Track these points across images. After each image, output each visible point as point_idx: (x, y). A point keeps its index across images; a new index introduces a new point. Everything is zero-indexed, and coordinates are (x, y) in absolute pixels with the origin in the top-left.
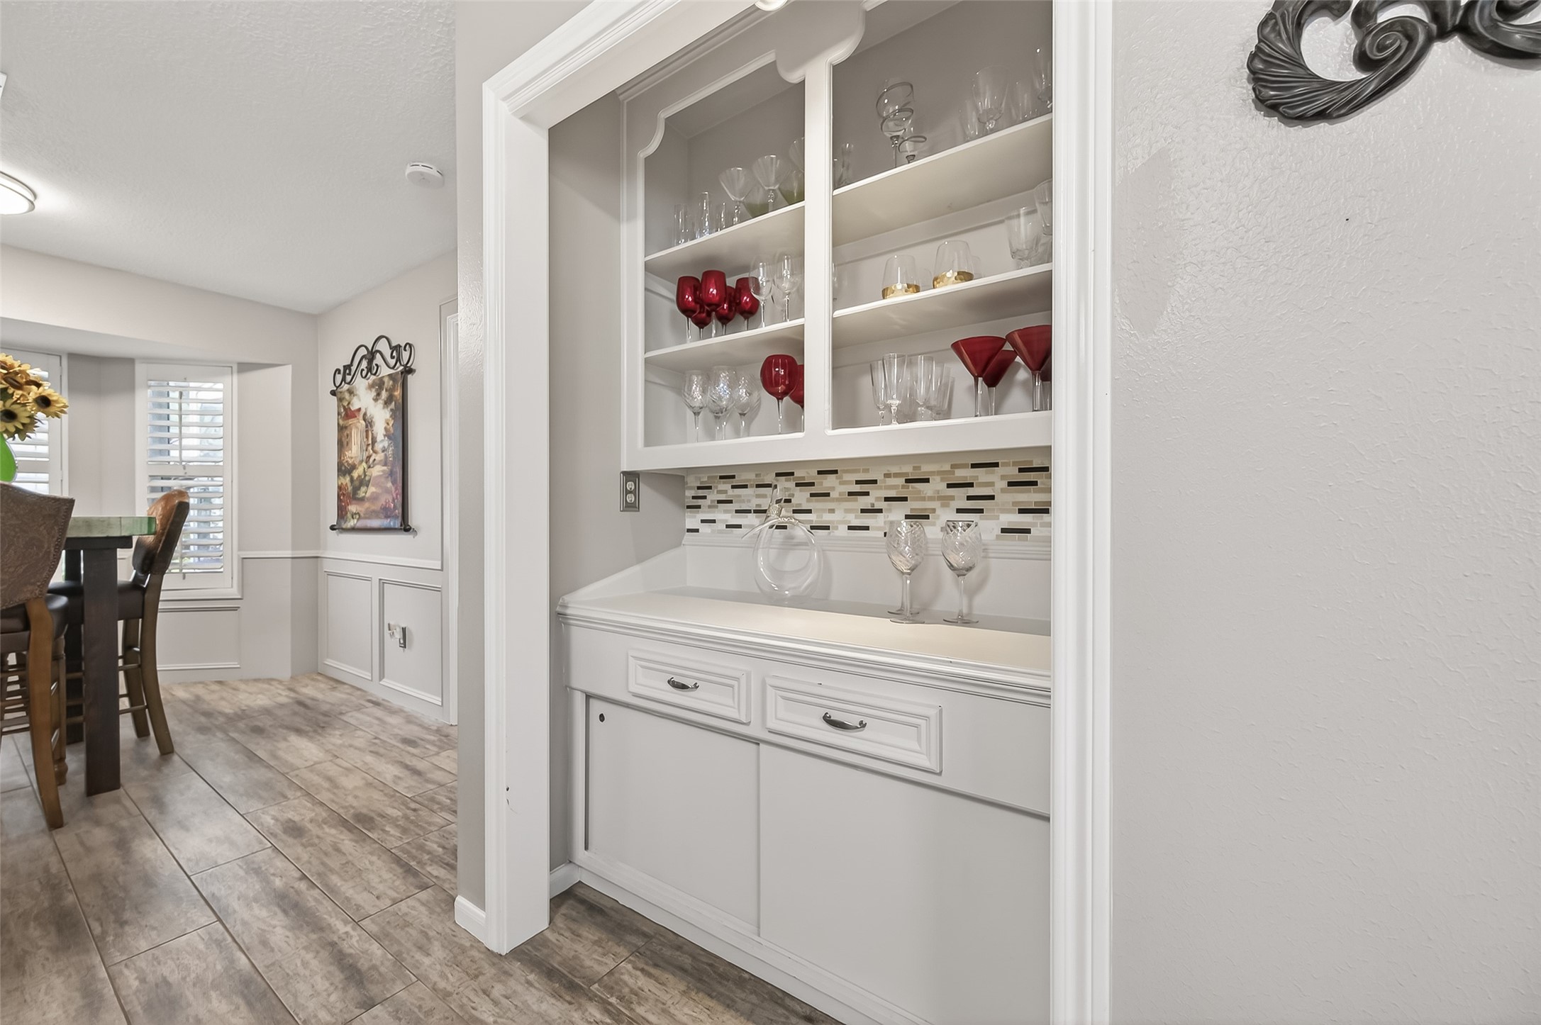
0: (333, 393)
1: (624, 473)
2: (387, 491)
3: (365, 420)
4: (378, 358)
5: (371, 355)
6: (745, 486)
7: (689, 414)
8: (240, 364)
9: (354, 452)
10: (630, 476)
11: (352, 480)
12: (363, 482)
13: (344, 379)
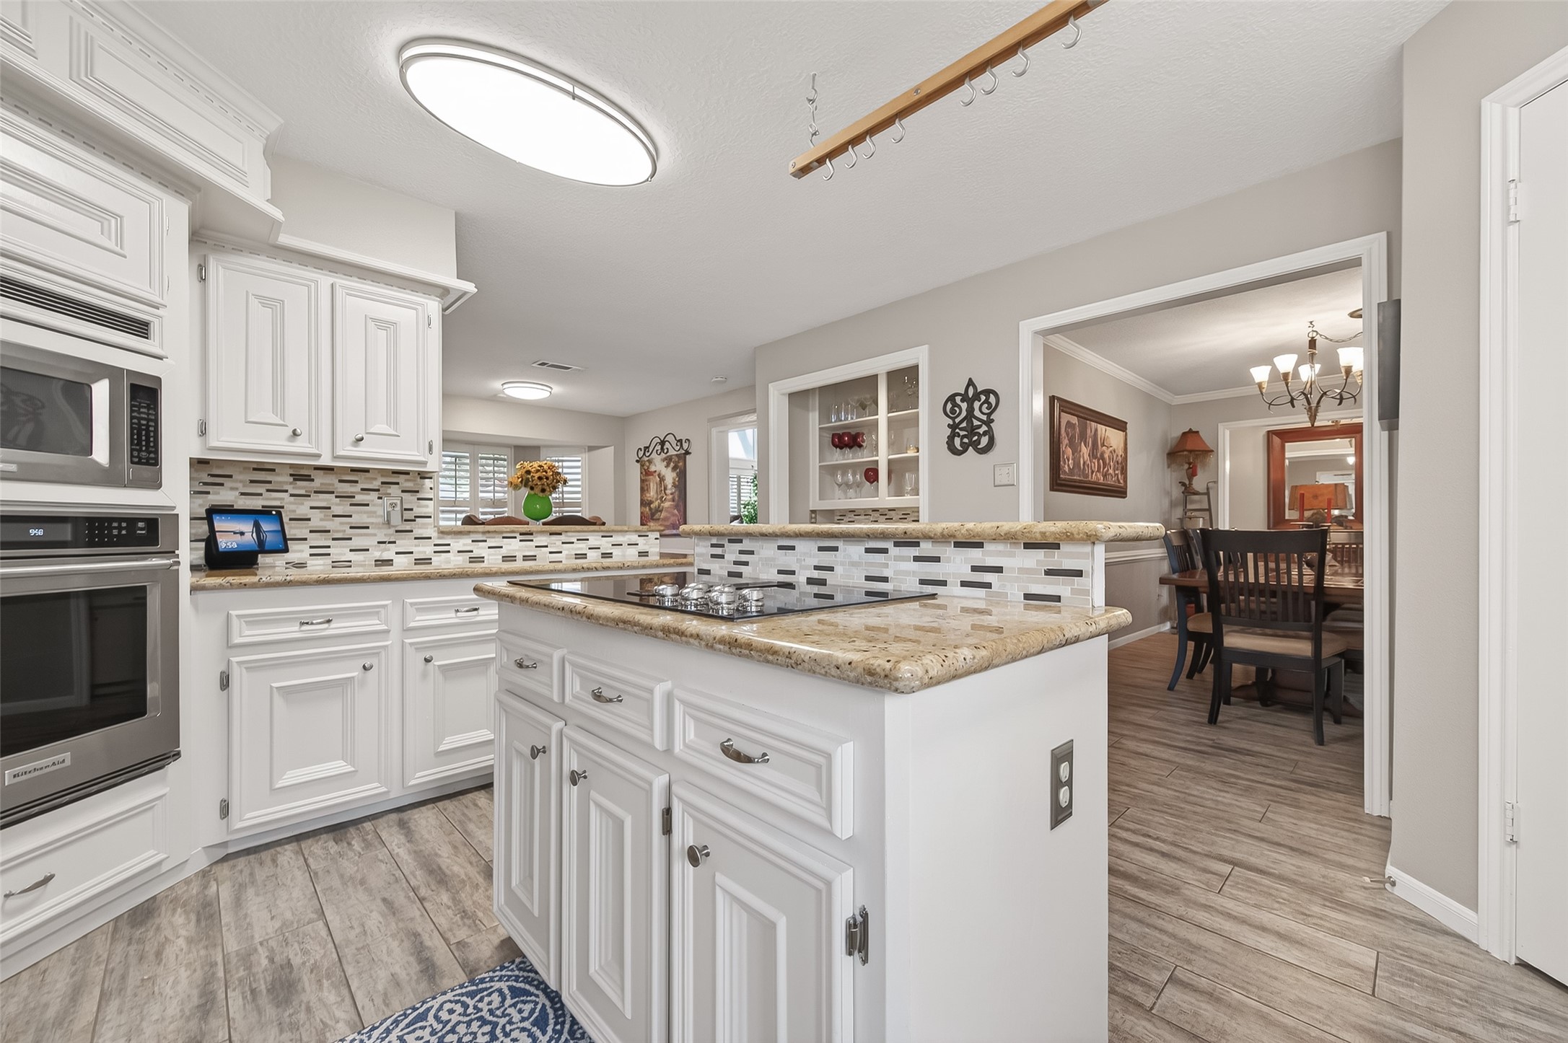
0: (637, 461)
1: (811, 511)
2: (674, 515)
3: (659, 477)
4: (667, 445)
5: (663, 443)
6: (860, 515)
7: (837, 487)
8: (589, 447)
9: (652, 494)
10: (813, 512)
11: (650, 509)
12: (659, 510)
13: (644, 454)
